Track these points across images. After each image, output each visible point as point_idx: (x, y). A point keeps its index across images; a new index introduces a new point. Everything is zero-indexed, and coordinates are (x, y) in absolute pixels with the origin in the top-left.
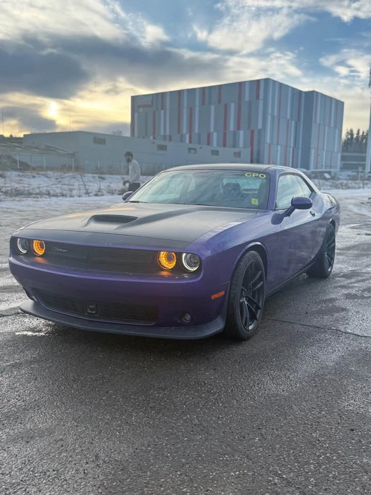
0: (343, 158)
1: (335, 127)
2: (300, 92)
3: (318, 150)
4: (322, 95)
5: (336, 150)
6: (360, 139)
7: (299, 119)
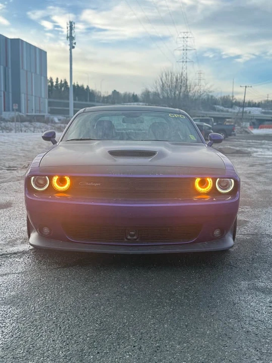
0: (50, 104)
1: (41, 75)
2: (6, 39)
3: (27, 94)
4: (27, 43)
5: (43, 96)
6: (59, 88)
7: (7, 65)
